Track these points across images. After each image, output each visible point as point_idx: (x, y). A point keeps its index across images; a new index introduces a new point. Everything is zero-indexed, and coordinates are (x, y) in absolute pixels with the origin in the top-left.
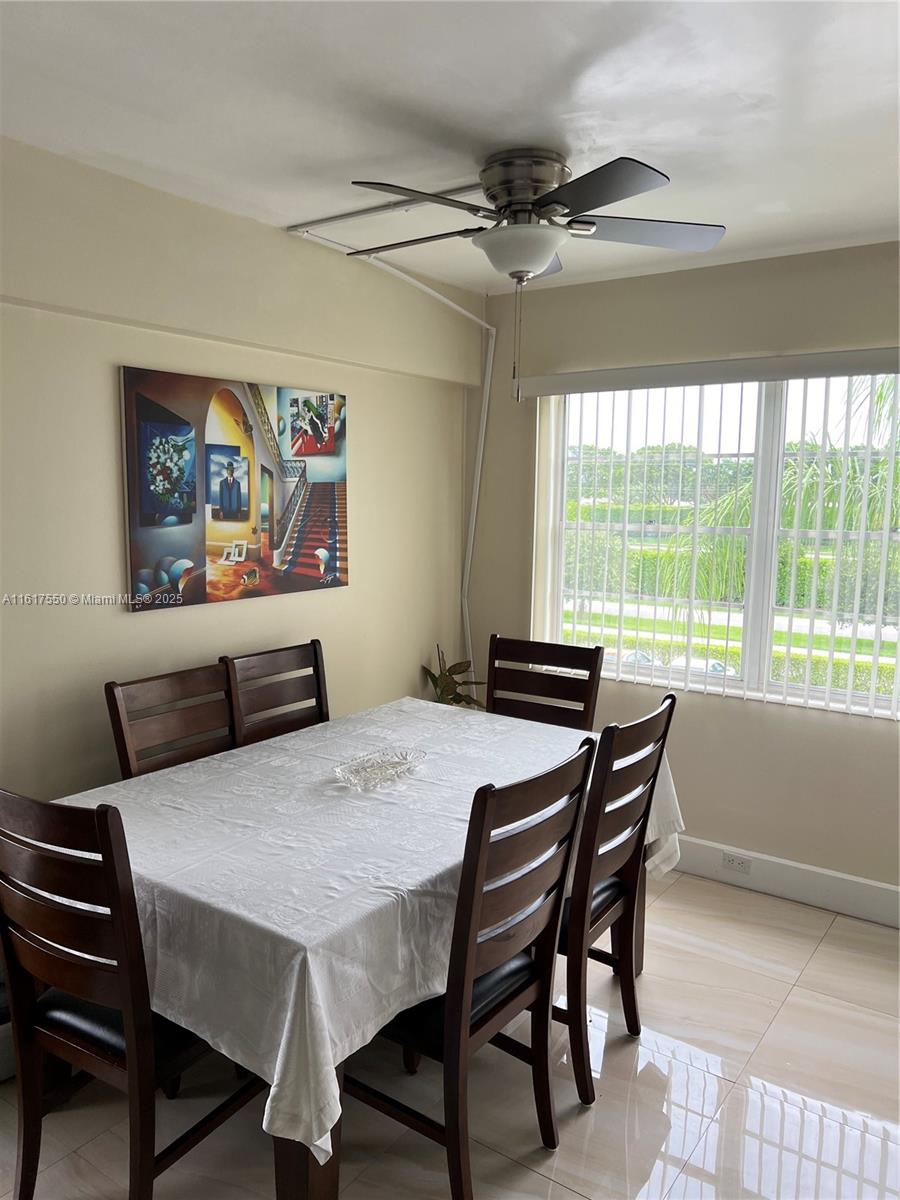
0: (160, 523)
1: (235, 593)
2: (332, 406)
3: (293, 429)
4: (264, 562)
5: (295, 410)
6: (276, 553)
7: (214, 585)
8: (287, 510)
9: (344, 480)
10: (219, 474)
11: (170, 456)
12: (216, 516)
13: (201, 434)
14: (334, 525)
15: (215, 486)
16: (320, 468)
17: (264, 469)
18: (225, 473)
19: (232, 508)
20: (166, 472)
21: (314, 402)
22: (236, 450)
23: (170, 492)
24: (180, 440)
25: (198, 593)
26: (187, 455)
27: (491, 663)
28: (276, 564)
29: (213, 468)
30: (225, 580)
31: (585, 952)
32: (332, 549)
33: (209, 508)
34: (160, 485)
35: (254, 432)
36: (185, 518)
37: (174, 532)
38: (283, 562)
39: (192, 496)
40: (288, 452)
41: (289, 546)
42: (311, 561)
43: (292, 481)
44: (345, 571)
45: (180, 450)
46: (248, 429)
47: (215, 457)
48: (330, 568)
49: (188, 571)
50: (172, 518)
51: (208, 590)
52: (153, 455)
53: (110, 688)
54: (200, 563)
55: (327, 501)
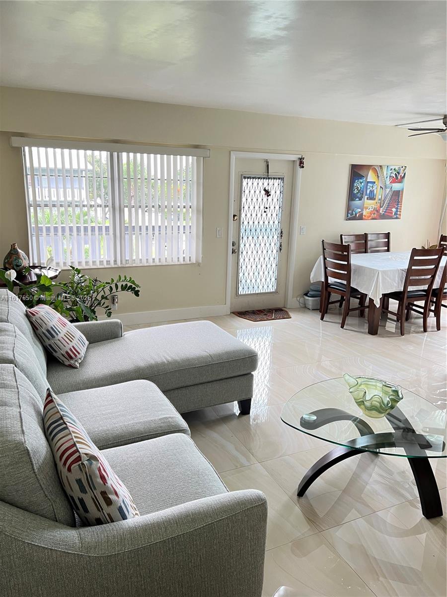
0: (354, 200)
1: (370, 218)
2: (402, 169)
3: (390, 176)
4: (378, 211)
5: (391, 171)
6: (381, 209)
7: (365, 216)
8: (385, 198)
9: (403, 189)
10: (369, 188)
11: (358, 184)
12: (367, 199)
13: (367, 179)
14: (398, 202)
15: (368, 192)
16: (396, 186)
17: (381, 187)
18: (371, 188)
19: (372, 197)
20: (357, 188)
21: (397, 169)
22: (375, 182)
23: (357, 193)
24: (361, 181)
25: (361, 218)
26: (363, 184)
27: (440, 242)
28: (381, 212)
29: (368, 187)
30: (368, 215)
31: (440, 305)
32: (397, 209)
33: (366, 197)
34: (356, 191)
35: (380, 178)
36: (360, 199)
37: (357, 202)
38: (383, 211)
39: (363, 194)
40: (388, 183)
41: (385, 207)
42: (391, 212)
43: (388, 190)
44: (400, 215)
45: (361, 183)
46: (378, 177)
47: (369, 184)
48: (396, 214)
49: (359, 212)
50: (357, 199)
51: (363, 217)
52: (355, 184)
53: (341, 235)
54: (362, 210)
55: (397, 196)
